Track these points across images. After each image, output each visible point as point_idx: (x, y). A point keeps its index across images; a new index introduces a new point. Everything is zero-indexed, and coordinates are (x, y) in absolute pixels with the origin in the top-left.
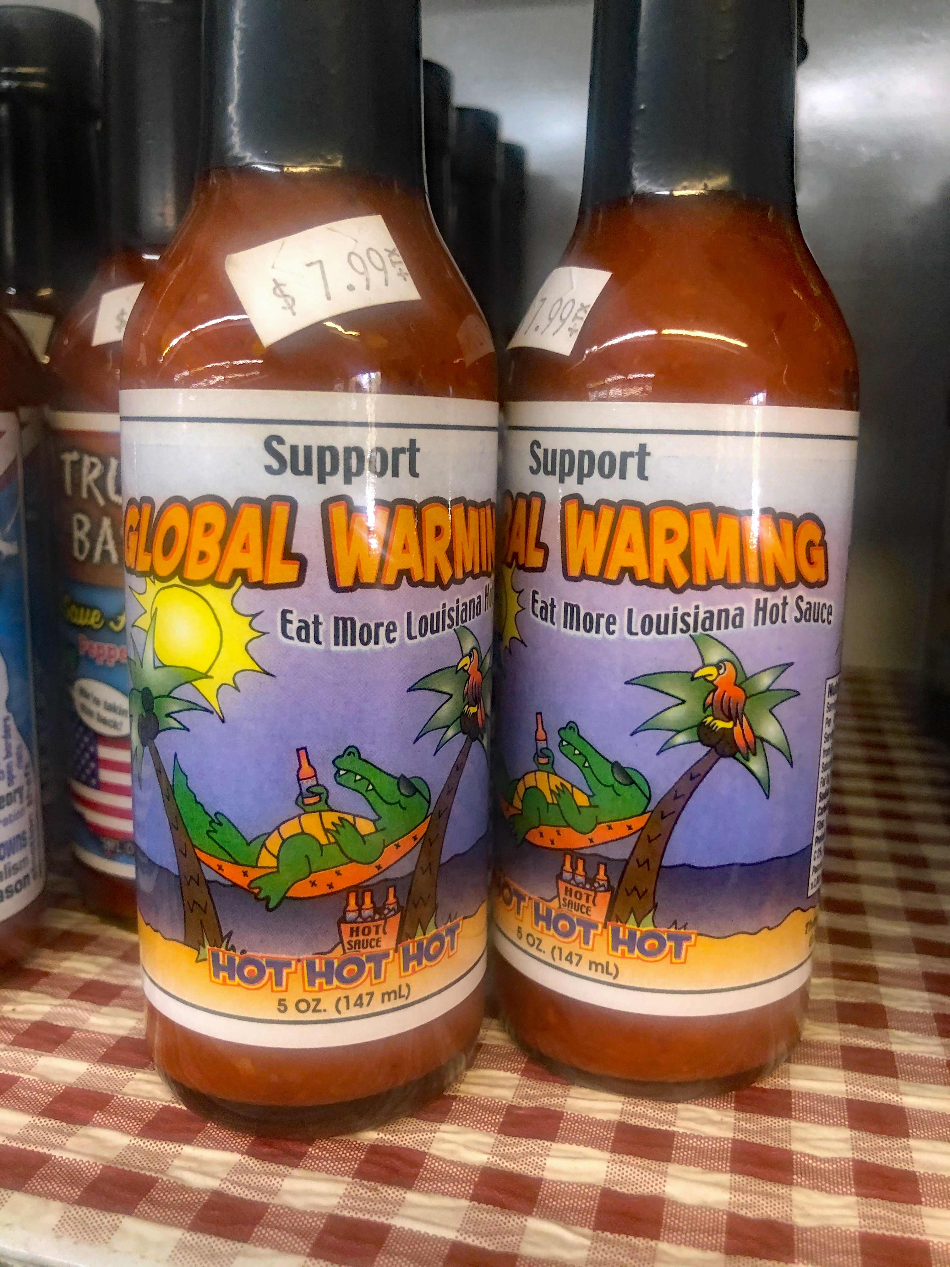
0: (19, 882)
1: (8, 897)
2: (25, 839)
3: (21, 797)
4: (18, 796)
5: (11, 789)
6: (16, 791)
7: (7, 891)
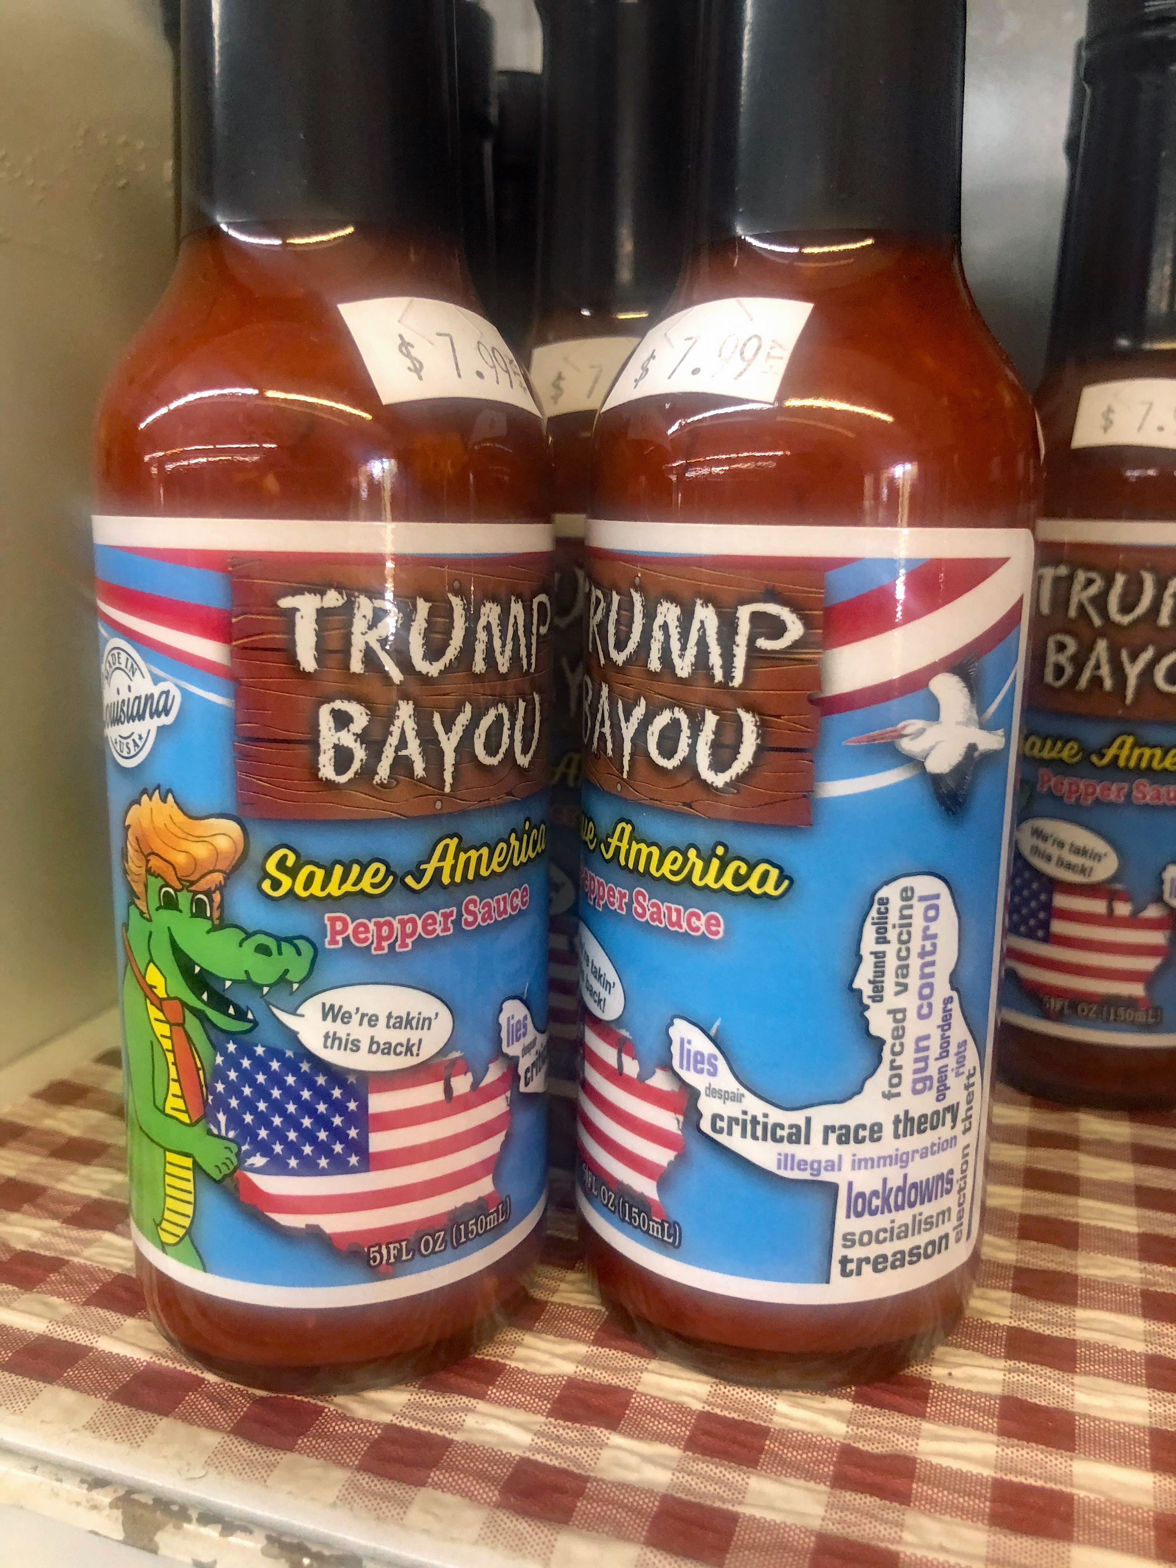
0: (932, 1243)
1: (911, 1263)
2: (950, 1182)
3: (954, 1120)
4: (949, 1117)
5: (940, 1106)
6: (948, 1109)
7: (911, 1254)
